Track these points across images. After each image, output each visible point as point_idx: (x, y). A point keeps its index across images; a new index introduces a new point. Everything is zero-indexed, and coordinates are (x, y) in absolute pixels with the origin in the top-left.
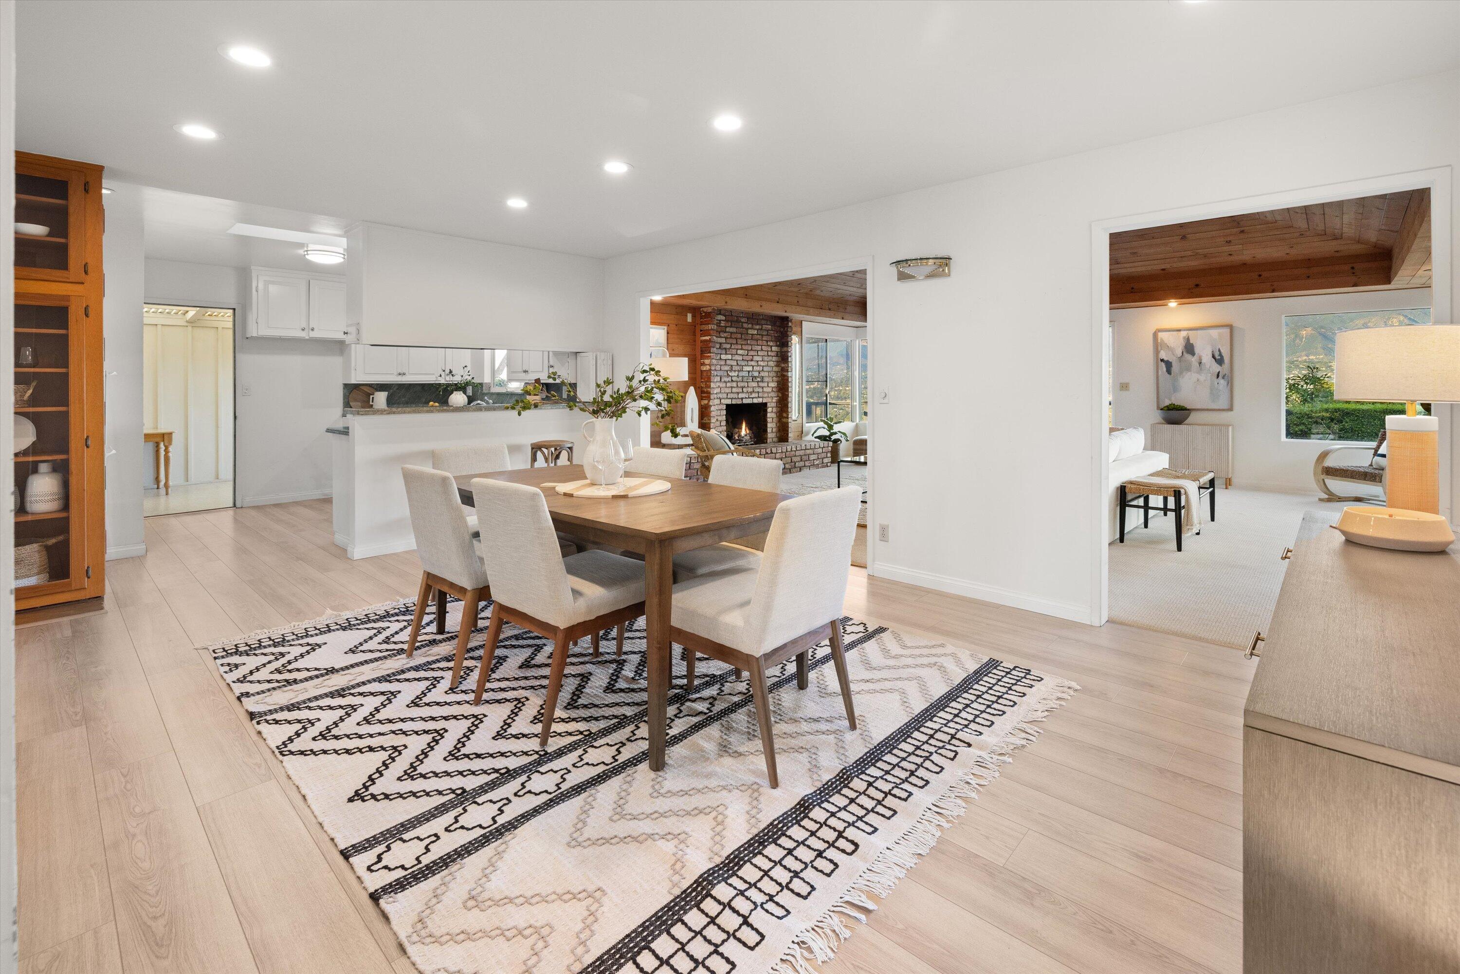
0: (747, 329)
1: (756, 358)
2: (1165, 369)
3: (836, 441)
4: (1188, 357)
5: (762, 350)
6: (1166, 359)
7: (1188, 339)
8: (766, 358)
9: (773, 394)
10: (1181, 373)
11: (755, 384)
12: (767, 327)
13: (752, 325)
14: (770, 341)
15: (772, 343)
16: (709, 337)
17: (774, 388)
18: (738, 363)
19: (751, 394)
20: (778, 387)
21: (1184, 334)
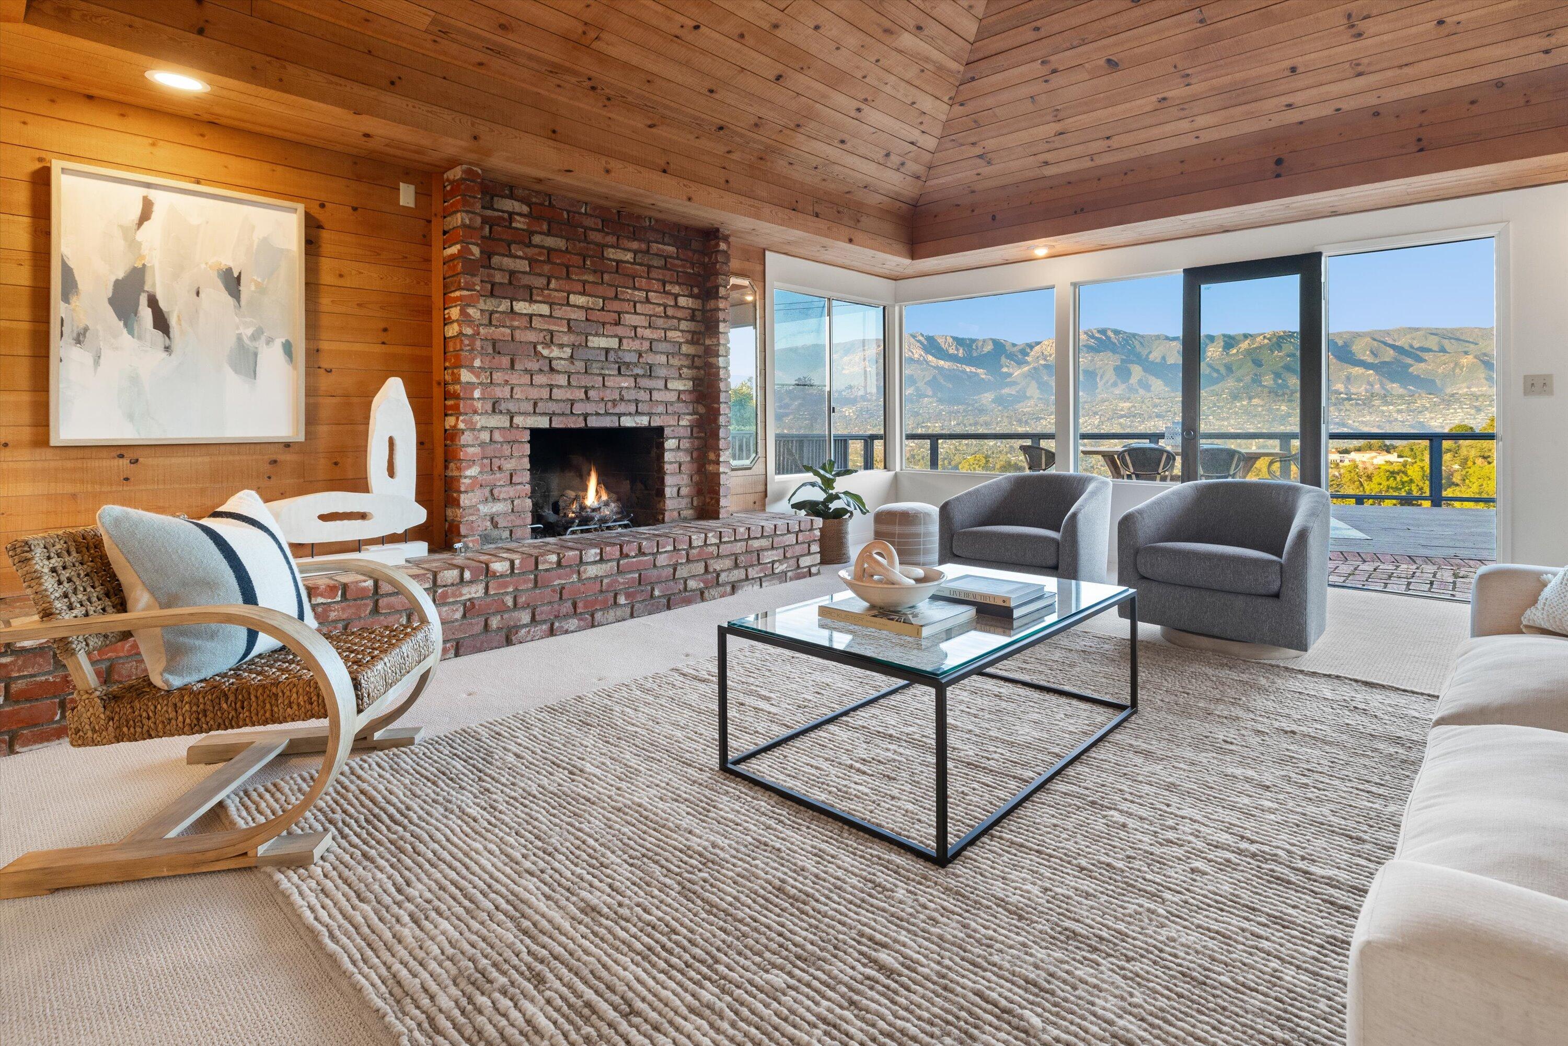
0: (602, 246)
1: (629, 319)
3: (839, 514)
5: (647, 301)
8: (660, 322)
9: (681, 408)
11: (626, 383)
12: (663, 251)
13: (615, 239)
14: (671, 283)
15: (677, 287)
16: (458, 247)
17: (680, 392)
18: (569, 328)
19: (615, 406)
20: (690, 392)
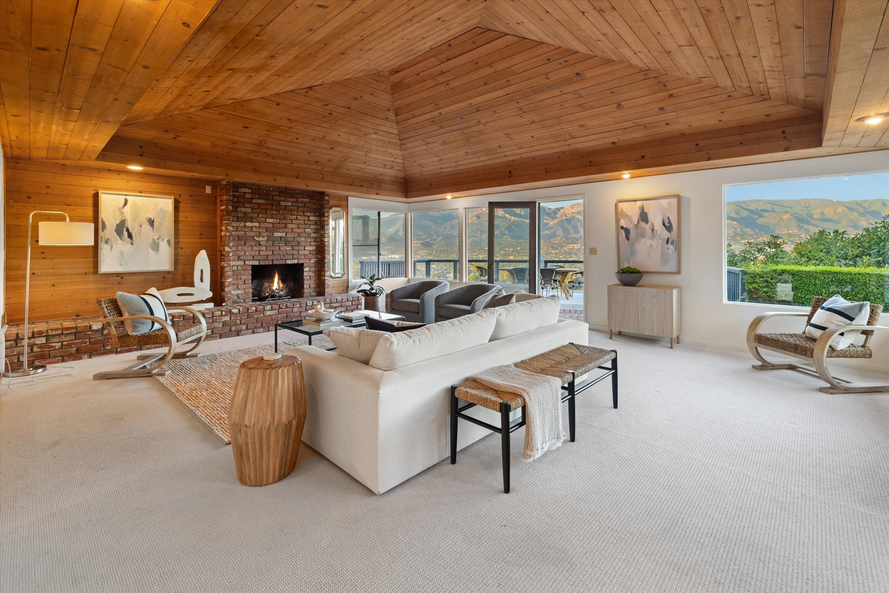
0: (279, 201)
1: (290, 226)
2: (624, 236)
3: (375, 295)
4: (643, 224)
5: (297, 219)
6: (625, 226)
7: (643, 208)
8: (302, 226)
10: (637, 239)
11: (288, 248)
12: (304, 201)
13: (284, 198)
14: (307, 212)
15: (309, 213)
16: (225, 207)
17: (310, 251)
18: (266, 230)
19: (284, 256)
20: (315, 250)
21: (639, 204)
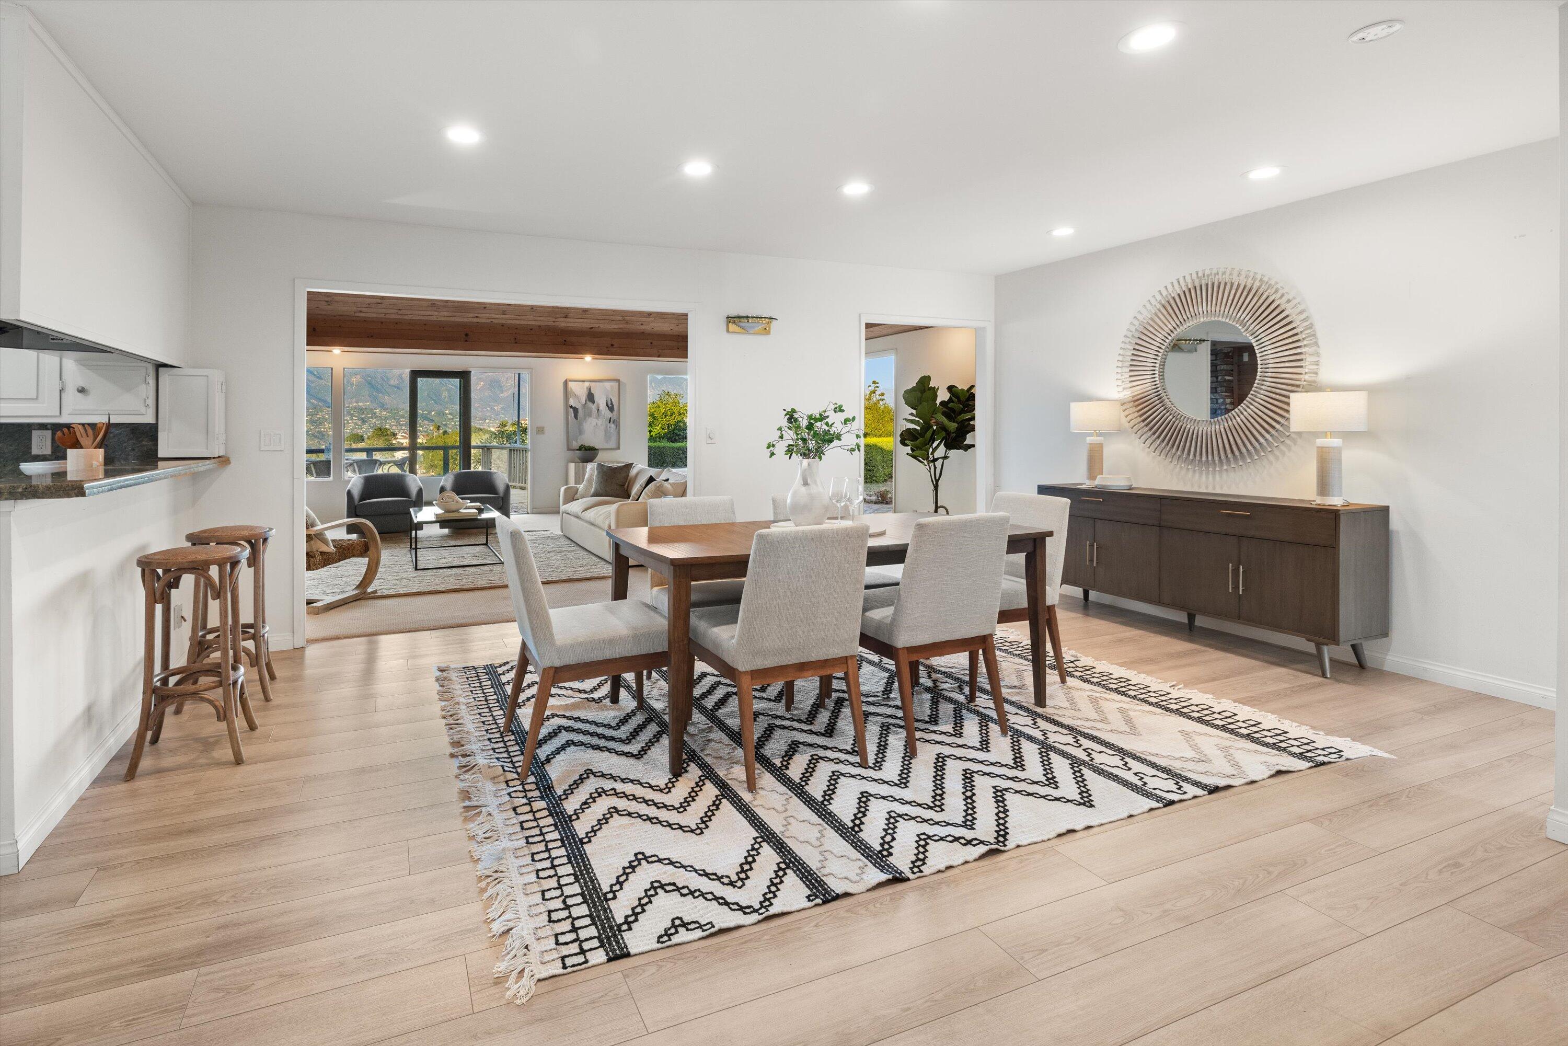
2: (573, 415)
4: (590, 404)
6: (574, 406)
7: (590, 389)
10: (585, 418)
21: (587, 384)
